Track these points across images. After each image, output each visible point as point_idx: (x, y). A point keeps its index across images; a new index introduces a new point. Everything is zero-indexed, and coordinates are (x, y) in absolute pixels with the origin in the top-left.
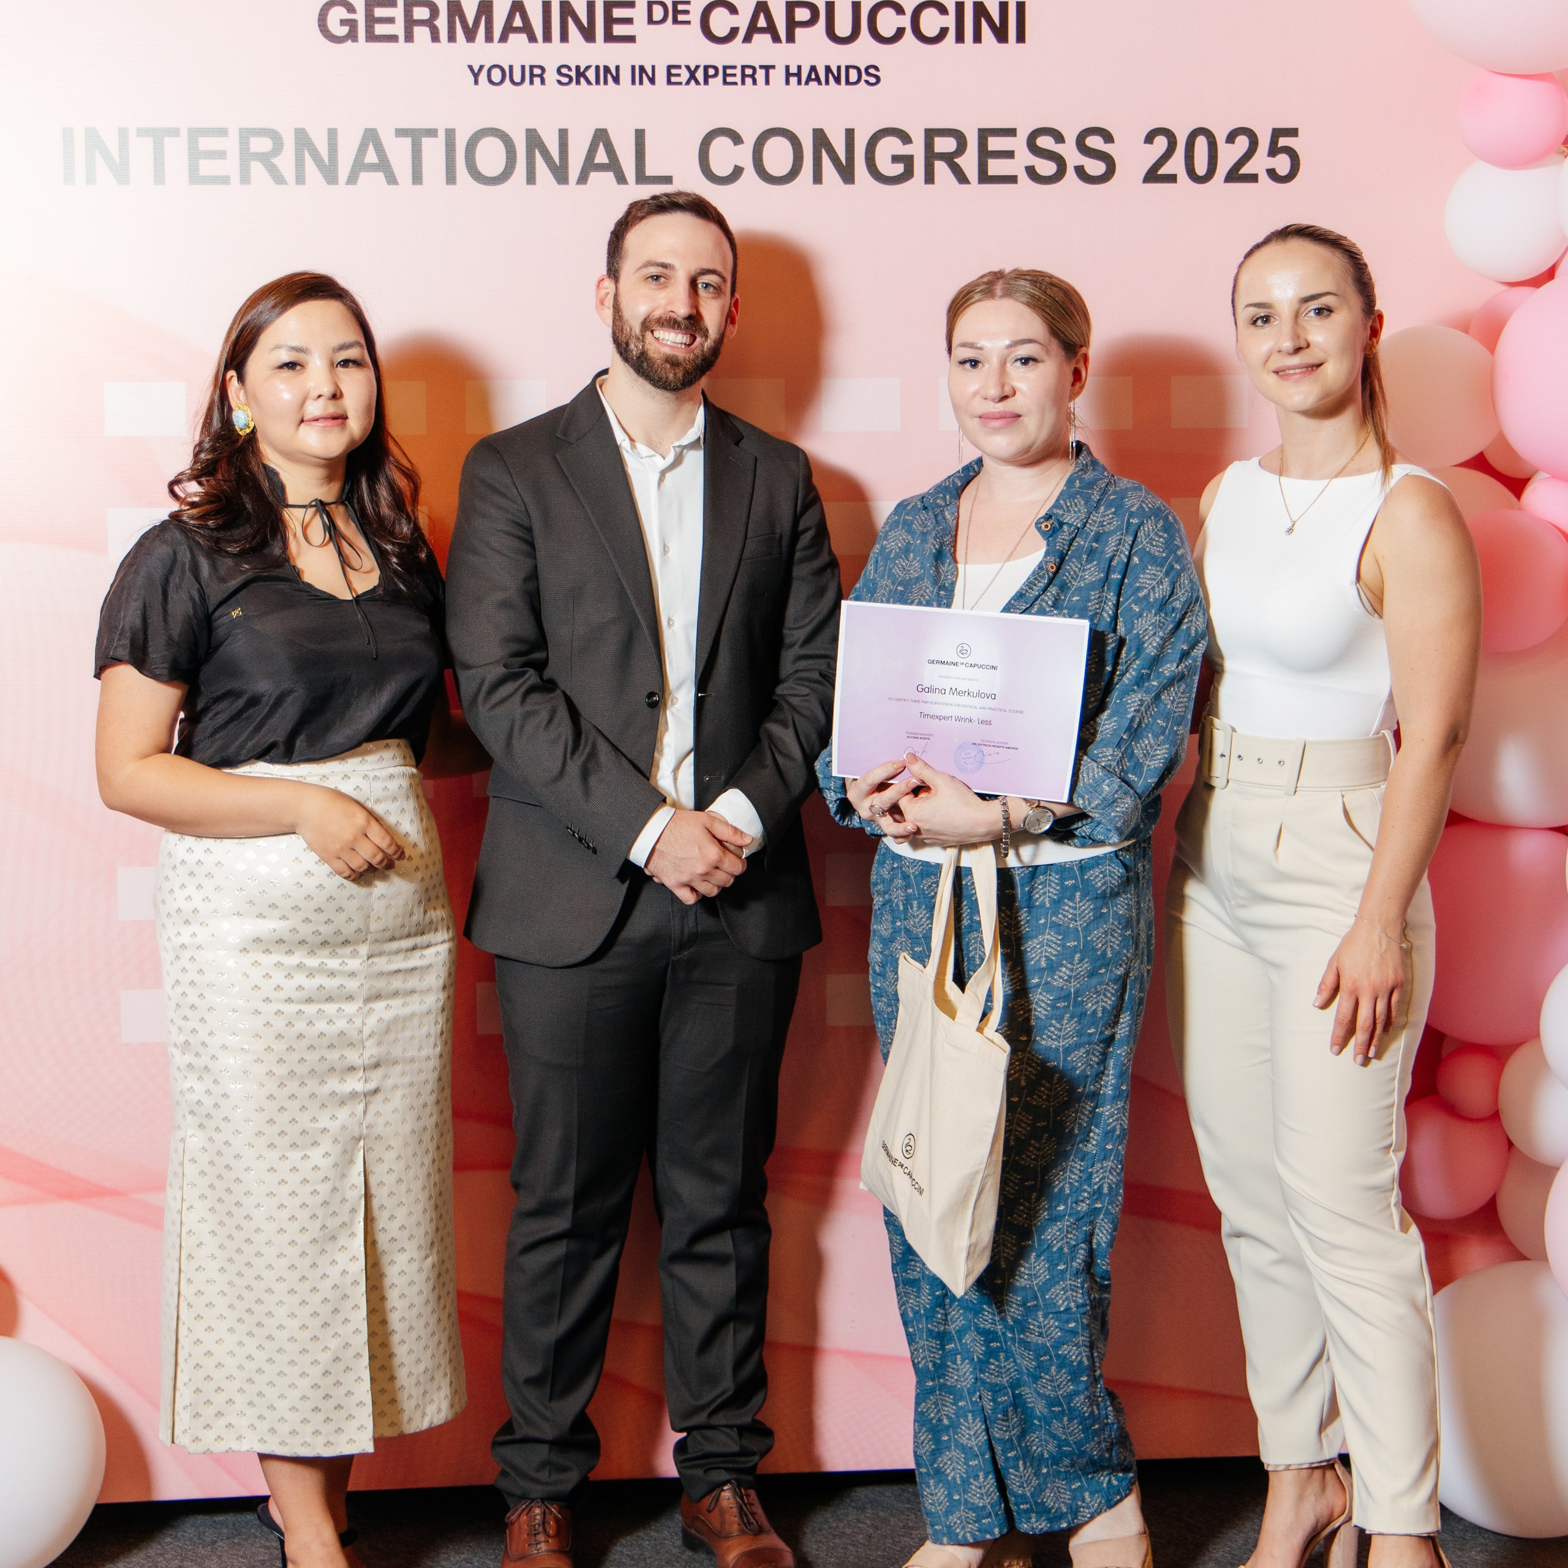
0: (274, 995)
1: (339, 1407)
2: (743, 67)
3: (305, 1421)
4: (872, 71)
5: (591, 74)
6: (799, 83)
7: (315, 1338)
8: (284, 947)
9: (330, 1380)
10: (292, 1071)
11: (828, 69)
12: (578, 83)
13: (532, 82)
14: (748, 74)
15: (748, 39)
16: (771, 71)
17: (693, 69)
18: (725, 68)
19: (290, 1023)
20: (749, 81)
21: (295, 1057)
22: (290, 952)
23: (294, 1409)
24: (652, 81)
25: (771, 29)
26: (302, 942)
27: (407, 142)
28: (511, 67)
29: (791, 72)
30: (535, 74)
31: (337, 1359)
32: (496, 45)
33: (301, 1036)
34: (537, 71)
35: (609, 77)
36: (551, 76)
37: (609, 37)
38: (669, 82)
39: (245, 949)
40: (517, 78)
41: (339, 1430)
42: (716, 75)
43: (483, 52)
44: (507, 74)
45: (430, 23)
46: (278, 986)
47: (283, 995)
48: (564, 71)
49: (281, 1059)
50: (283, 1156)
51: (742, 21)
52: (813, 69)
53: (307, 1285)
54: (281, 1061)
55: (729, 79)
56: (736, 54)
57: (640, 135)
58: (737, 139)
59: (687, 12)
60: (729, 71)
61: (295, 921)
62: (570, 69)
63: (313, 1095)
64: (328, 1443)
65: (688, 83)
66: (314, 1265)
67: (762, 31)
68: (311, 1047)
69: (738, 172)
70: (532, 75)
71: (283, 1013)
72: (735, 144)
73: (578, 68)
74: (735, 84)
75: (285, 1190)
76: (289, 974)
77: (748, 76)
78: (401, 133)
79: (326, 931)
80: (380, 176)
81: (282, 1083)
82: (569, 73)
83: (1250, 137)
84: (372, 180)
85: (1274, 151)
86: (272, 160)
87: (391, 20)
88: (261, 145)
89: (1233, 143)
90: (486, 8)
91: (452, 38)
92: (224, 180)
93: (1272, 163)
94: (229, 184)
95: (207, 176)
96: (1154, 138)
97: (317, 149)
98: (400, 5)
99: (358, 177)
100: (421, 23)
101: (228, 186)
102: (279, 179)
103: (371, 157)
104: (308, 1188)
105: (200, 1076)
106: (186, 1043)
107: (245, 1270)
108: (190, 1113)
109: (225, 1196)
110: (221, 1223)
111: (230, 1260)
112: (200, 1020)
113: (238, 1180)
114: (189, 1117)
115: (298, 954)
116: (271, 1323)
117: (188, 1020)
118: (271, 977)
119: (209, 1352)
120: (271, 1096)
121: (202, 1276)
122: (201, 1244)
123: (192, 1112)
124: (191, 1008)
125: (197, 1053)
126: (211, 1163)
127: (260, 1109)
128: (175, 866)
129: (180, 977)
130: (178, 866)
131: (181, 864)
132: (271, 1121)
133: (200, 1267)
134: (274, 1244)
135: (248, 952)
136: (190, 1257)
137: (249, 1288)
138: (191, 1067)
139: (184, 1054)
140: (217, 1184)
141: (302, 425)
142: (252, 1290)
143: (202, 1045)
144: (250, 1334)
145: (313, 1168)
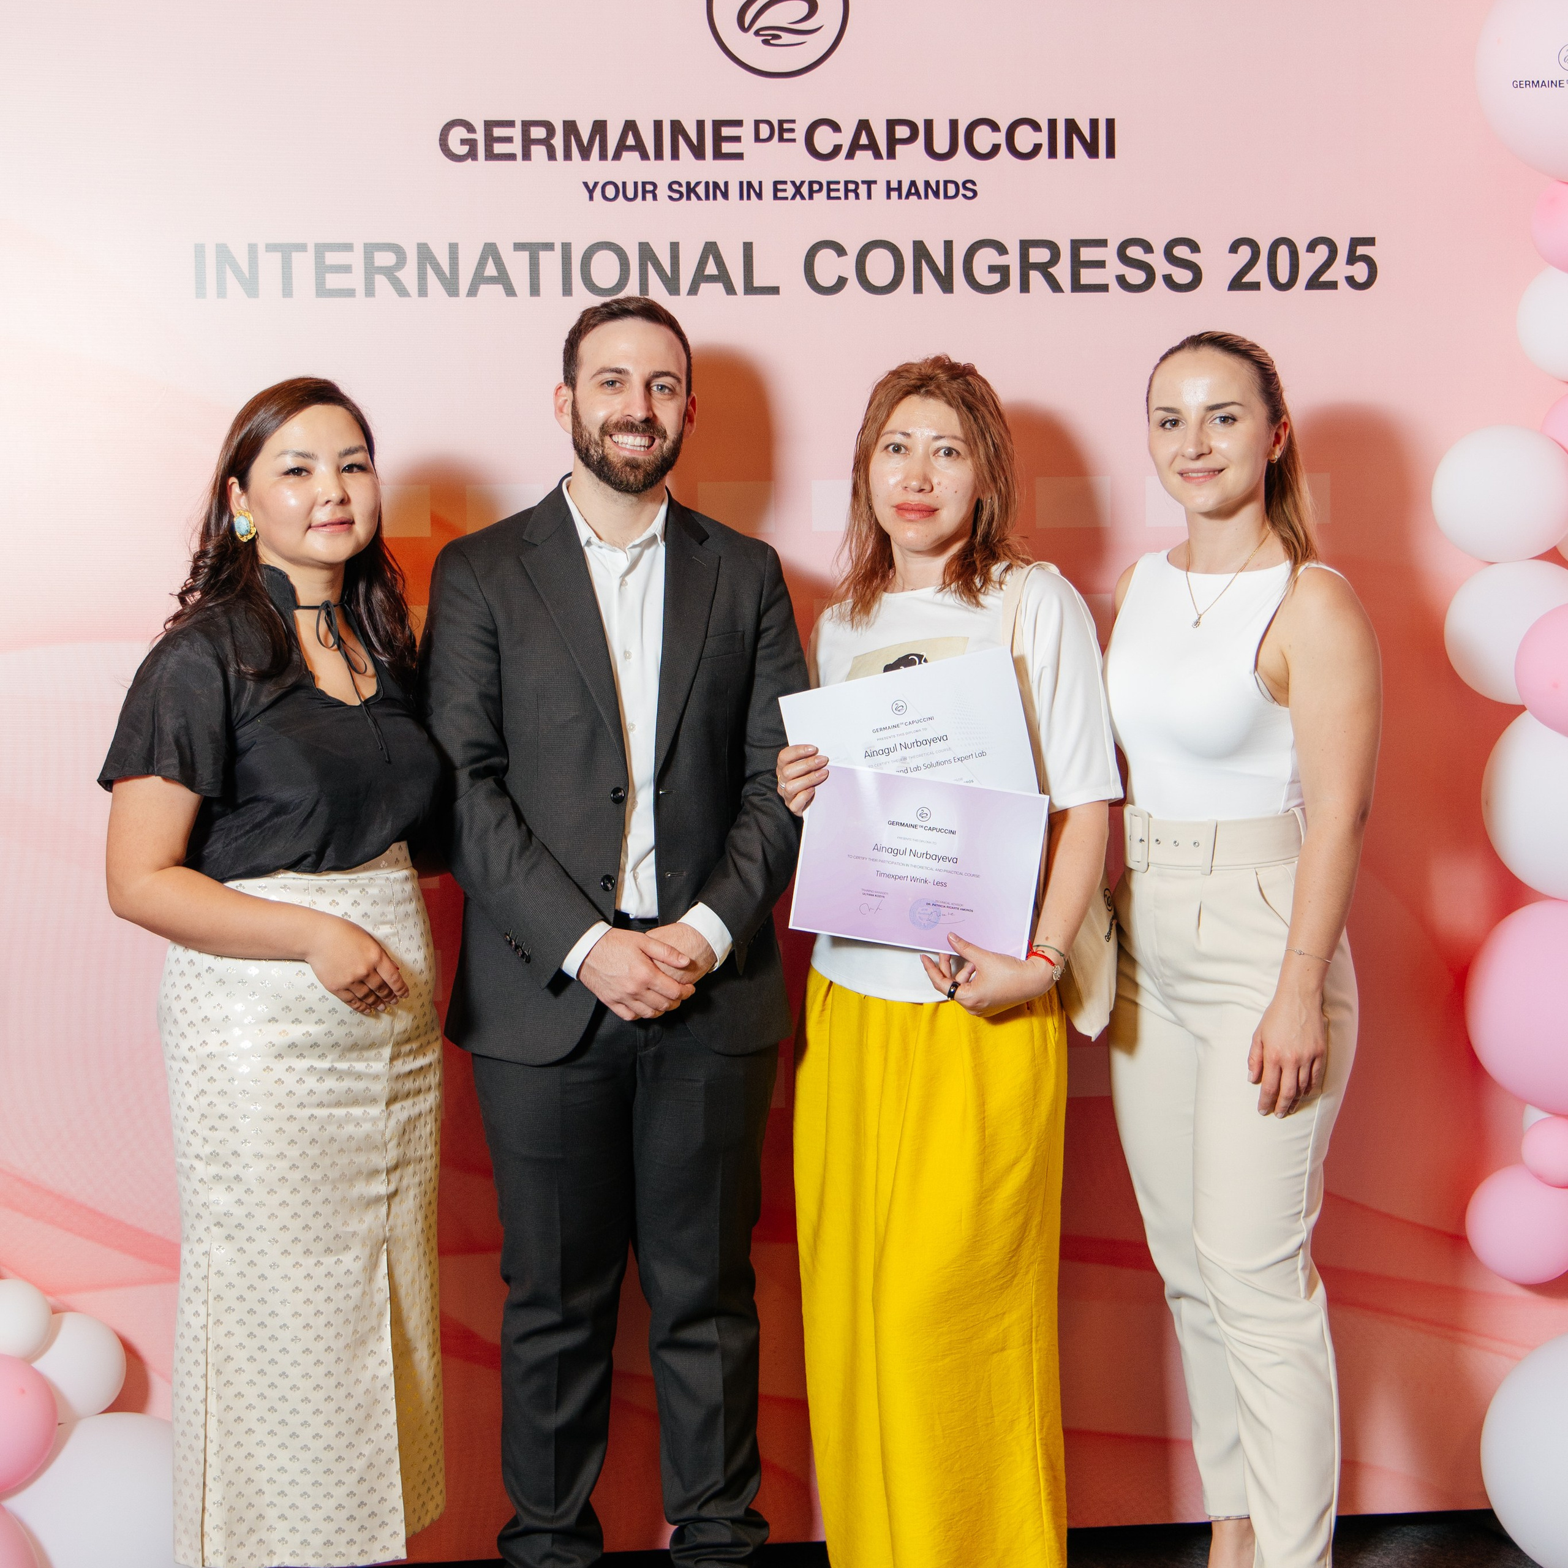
0: (306, 1100)
1: (373, 1514)
2: (846, 183)
3: (340, 1530)
4: (969, 185)
5: (701, 190)
6: (900, 197)
7: (350, 1445)
8: (318, 1051)
9: (365, 1486)
10: (325, 1175)
11: (927, 184)
12: (689, 198)
13: (644, 198)
14: (851, 189)
15: (850, 155)
16: (873, 186)
17: (798, 185)
18: (829, 183)
19: (322, 1127)
20: (851, 195)
21: (328, 1161)
22: (322, 1056)
24: (759, 196)
25: (873, 146)
26: (336, 1045)
27: (525, 255)
28: (624, 184)
29: (892, 186)
30: (648, 190)
31: (371, 1465)
32: (609, 163)
33: (332, 1139)
34: (649, 188)
35: (718, 193)
36: (663, 192)
37: (718, 155)
38: (776, 197)
39: (280, 1055)
40: (630, 194)
41: (373, 1538)
42: (820, 190)
43: (597, 170)
44: (620, 190)
45: (547, 142)
46: (311, 1091)
47: (315, 1099)
48: (675, 187)
49: (315, 1164)
50: (319, 1262)
51: (845, 139)
52: (913, 183)
53: (342, 1392)
54: (315, 1165)
55: (833, 194)
56: (839, 170)
57: (748, 248)
58: (840, 251)
59: (792, 130)
60: (832, 187)
61: (331, 1024)
62: (680, 185)
63: (344, 1199)
64: (362, 1552)
65: (794, 198)
66: (348, 1371)
67: (864, 148)
68: (341, 1151)
69: (842, 282)
70: (644, 192)
71: (316, 1118)
72: (839, 256)
73: (688, 184)
74: (839, 198)
75: (321, 1296)
76: (321, 1078)
77: (851, 191)
78: (519, 247)
79: (358, 1033)
80: (499, 288)
81: (316, 1188)
82: (680, 189)
83: (1329, 247)
84: (491, 292)
85: (1352, 259)
86: (395, 274)
87: (509, 140)
88: (385, 259)
89: (1313, 251)
90: (599, 127)
91: (568, 156)
92: (350, 293)
93: (1351, 270)
94: (354, 296)
95: (333, 290)
96: (1238, 248)
97: (438, 263)
98: (518, 125)
99: (478, 289)
100: (538, 142)
101: (353, 299)
102: (402, 292)
103: (491, 270)
104: (341, 1293)
105: (229, 1187)
106: (215, 1155)
107: (279, 1382)
108: (215, 1225)
109: (257, 1307)
110: (251, 1335)
111: (262, 1372)
112: (231, 1130)
113: (274, 1290)
114: (215, 1230)
115: (330, 1058)
116: (306, 1434)
117: (216, 1130)
118: (304, 1082)
119: (239, 1468)
120: (306, 1201)
121: (230, 1391)
122: (229, 1358)
123: (218, 1224)
124: (220, 1118)
125: (227, 1163)
126: (242, 1274)
127: (295, 1215)
128: (199, 974)
129: (207, 1086)
130: (204, 973)
131: (207, 971)
132: (306, 1227)
133: (228, 1382)
134: (311, 1352)
135: (282, 1058)
136: (219, 1372)
137: (283, 1399)
138: (218, 1178)
139: (210, 1165)
140: (247, 1295)
141: (310, 531)
142: (287, 1401)
143: (233, 1154)
144: (283, 1446)
145: (345, 1273)
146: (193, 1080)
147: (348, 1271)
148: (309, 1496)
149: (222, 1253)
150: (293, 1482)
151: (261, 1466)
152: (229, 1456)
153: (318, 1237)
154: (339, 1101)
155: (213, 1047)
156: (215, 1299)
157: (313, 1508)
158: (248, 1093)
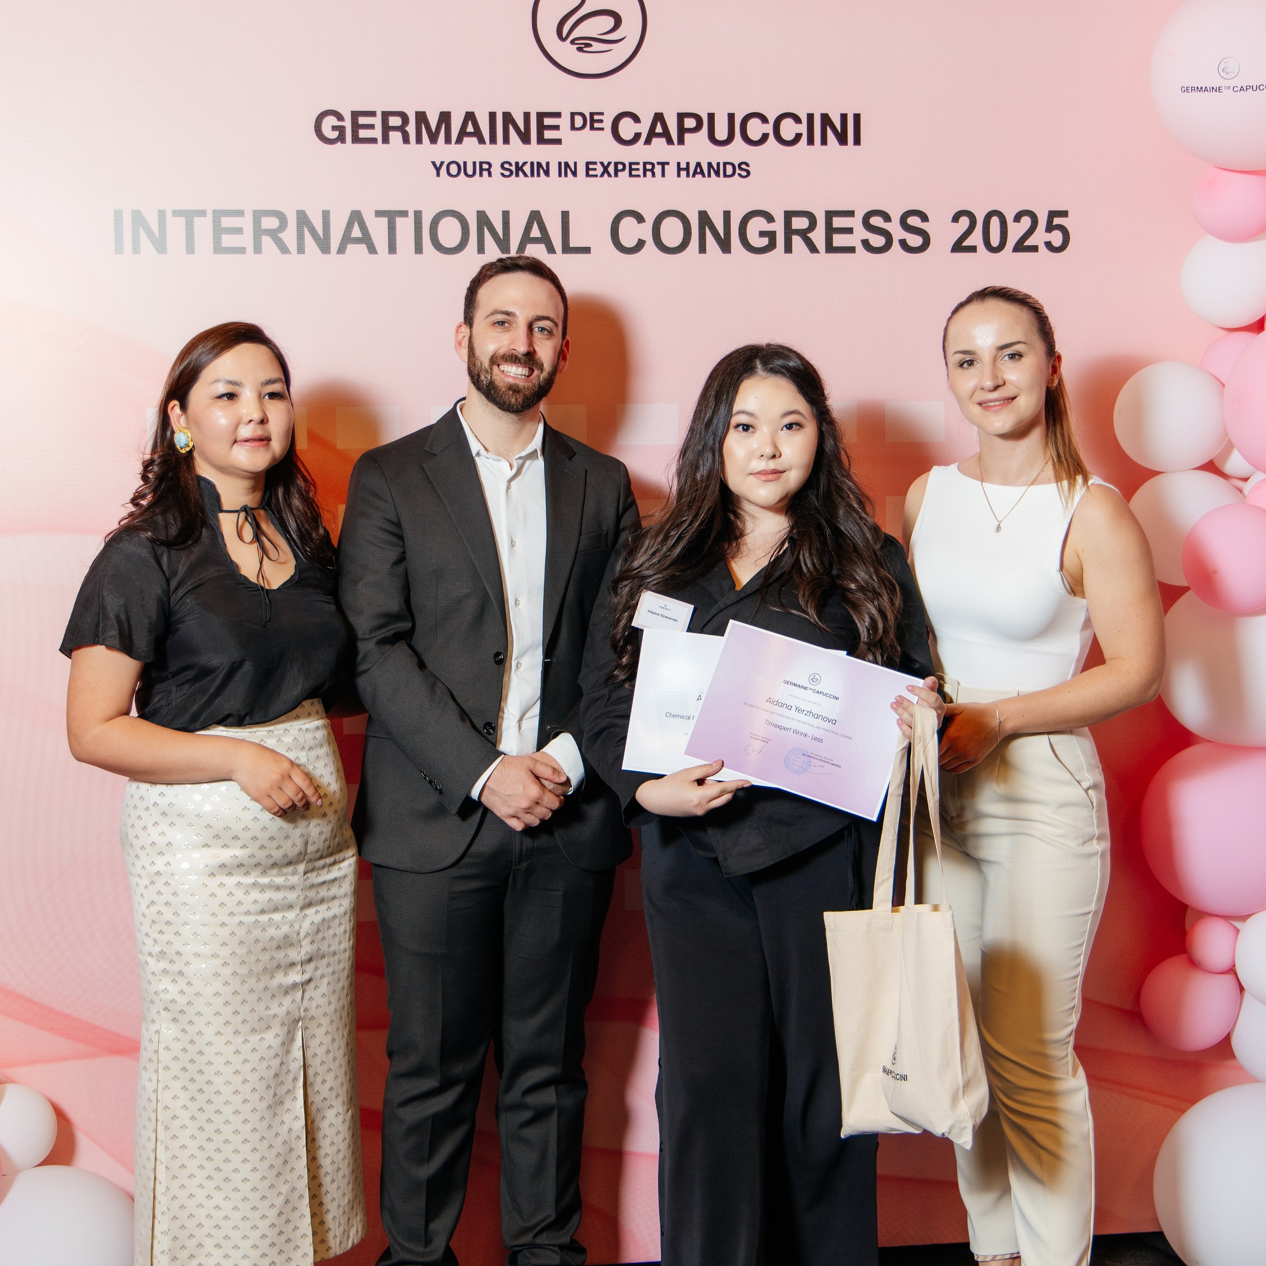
0: (235, 910)
1: (288, 1240)
2: (645, 164)
3: (264, 1255)
4: (743, 166)
5: (527, 169)
6: (688, 175)
7: (272, 1186)
8: (243, 870)
9: (283, 1219)
10: (251, 970)
11: (710, 165)
12: (517, 175)
13: (481, 175)
14: (649, 168)
15: (648, 142)
16: (666, 166)
17: (606, 165)
18: (631, 164)
19: (249, 931)
20: (649, 174)
21: (253, 958)
22: (247, 873)
23: (255, 1246)
24: (574, 174)
25: (666, 134)
26: (258, 865)
28: (465, 163)
29: (682, 167)
30: (483, 168)
31: (287, 1202)
32: (453, 146)
33: (257, 941)
34: (485, 166)
35: (541, 171)
36: (496, 170)
37: (541, 140)
38: (588, 175)
39: (212, 874)
40: (470, 172)
41: (289, 1259)
42: (624, 169)
43: (443, 151)
44: (462, 168)
45: (402, 129)
46: (240, 902)
47: (243, 909)
48: (506, 166)
49: (243, 961)
50: (246, 1040)
51: (644, 128)
52: (698, 165)
53: (266, 1144)
54: (243, 963)
55: (634, 173)
56: (639, 153)
57: (565, 215)
58: (640, 219)
59: (601, 121)
60: (634, 167)
61: (253, 848)
62: (510, 164)
63: (266, 988)
65: (602, 175)
66: (270, 1127)
67: (659, 135)
68: (264, 949)
69: (641, 244)
70: (481, 170)
71: (244, 924)
72: (639, 223)
73: (517, 163)
74: (639, 176)
75: (248, 1067)
76: (247, 891)
77: (649, 170)
78: (379, 214)
79: (277, 855)
80: (363, 247)
81: (244, 981)
82: (511, 168)
83: (1031, 218)
84: (357, 250)
85: (1050, 228)
86: (279, 235)
87: (372, 127)
88: (269, 223)
89: (1019, 222)
90: (445, 117)
91: (419, 140)
92: (242, 250)
93: (1049, 237)
94: (245, 253)
95: (228, 248)
96: (959, 218)
97: (314, 227)
98: (379, 115)
99: (346, 248)
100: (395, 128)
101: (243, 255)
102: (284, 249)
103: (356, 232)
104: (265, 1064)
105: (174, 979)
106: (162, 953)
107: (214, 1136)
108: (164, 1010)
109: (197, 1077)
110: (193, 1099)
111: (201, 1129)
112: (175, 934)
113: (209, 1063)
114: (163, 1013)
115: (253, 874)
116: (237, 1178)
117: (164, 933)
118: (233, 895)
119: (183, 1205)
120: (236, 991)
121: (176, 1144)
122: (175, 1117)
123: (166, 1009)
124: (166, 924)
125: (172, 960)
126: (184, 1050)
127: (227, 1003)
128: (148, 807)
129: (156, 898)
130: (151, 807)
131: (153, 805)
132: (236, 1012)
133: (174, 1136)
134: (240, 1113)
135: (215, 876)
136: (167, 1128)
137: (218, 1150)
138: (165, 972)
139: (159, 961)
140: (189, 1066)
141: (235, 445)
142: (221, 1152)
143: (177, 954)
144: (218, 1188)
145: (268, 1048)
146: (145, 892)
147: (270, 1046)
148: (239, 1229)
149: (169, 1032)
150: (226, 1218)
151: (201, 1204)
152: (174, 1196)
153: (245, 1020)
154: (263, 909)
155: (160, 865)
156: (164, 1068)
157: (242, 1238)
158: (188, 905)
